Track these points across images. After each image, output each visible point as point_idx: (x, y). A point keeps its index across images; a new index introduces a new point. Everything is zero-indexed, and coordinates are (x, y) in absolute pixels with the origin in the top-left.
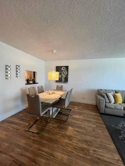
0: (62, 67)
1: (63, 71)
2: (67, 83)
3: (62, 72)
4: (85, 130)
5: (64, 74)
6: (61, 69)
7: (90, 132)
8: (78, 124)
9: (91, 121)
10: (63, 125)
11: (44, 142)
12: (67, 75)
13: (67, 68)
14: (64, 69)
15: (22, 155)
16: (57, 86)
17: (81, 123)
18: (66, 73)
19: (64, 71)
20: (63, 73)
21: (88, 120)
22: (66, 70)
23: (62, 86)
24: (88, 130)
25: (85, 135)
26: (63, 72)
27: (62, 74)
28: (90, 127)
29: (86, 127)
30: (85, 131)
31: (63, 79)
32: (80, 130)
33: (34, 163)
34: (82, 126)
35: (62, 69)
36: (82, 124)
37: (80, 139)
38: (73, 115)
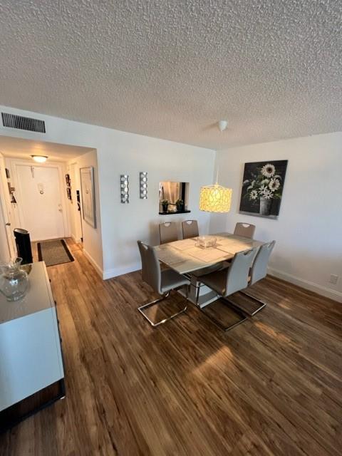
0: (262, 164)
1: (265, 178)
2: (276, 219)
3: (263, 182)
4: (271, 380)
5: (268, 188)
6: (258, 173)
7: (280, 394)
8: (257, 352)
9: (312, 366)
10: (214, 333)
11: (154, 347)
12: (280, 191)
13: (281, 166)
14: (270, 170)
15: (114, 347)
16: (239, 225)
17: (271, 354)
18: (274, 185)
19: (269, 179)
20: (266, 185)
21: (301, 359)
22: (275, 174)
23: (252, 227)
24: (277, 384)
25: (259, 392)
26: (267, 181)
27: (262, 187)
28: (295, 382)
29: (278, 374)
30: (264, 383)
31: (262, 205)
32: (251, 372)
33: (122, 371)
34: (269, 364)
35: (264, 172)
36: (271, 358)
37: (234, 391)
38: (261, 321)
